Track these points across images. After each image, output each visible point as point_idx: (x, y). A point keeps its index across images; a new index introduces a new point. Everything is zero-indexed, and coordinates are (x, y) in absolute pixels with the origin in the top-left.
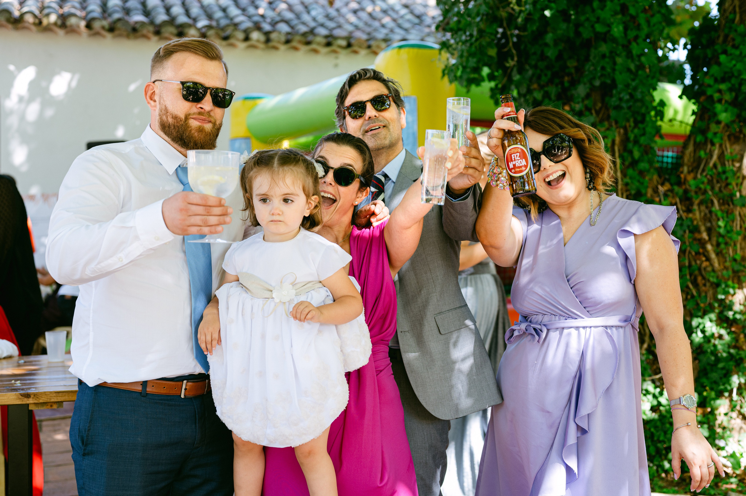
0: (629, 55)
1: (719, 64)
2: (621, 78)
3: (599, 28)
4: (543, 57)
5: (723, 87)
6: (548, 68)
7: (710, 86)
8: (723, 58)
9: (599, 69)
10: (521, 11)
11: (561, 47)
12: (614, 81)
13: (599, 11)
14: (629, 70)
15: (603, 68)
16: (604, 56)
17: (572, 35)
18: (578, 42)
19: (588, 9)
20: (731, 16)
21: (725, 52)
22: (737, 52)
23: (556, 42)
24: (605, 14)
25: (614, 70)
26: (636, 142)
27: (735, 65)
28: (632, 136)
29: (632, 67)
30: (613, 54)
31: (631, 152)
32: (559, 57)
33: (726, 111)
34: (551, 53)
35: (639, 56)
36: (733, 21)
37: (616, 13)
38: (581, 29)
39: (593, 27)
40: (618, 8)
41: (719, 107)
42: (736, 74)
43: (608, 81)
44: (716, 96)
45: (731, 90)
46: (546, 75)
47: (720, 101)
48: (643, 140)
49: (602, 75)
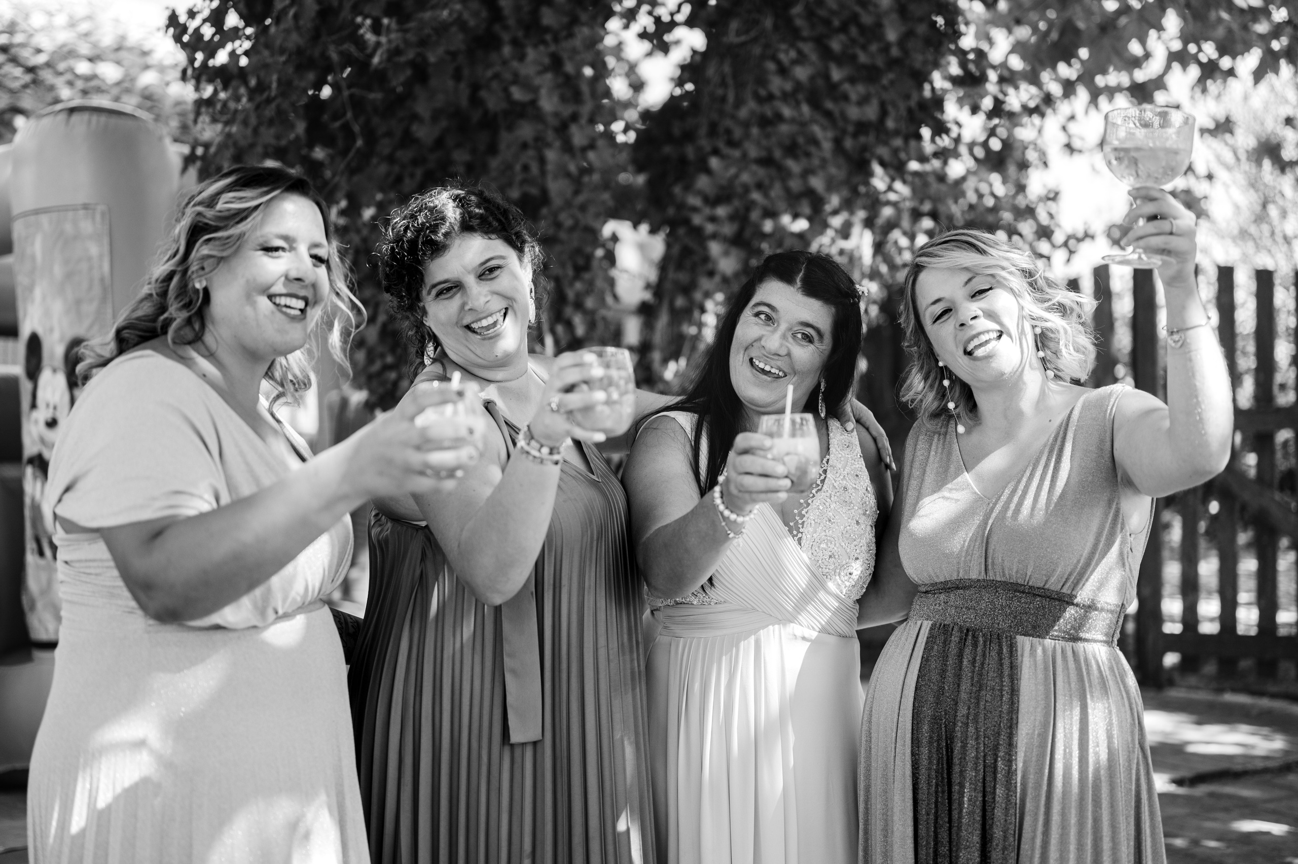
0: (568, 148)
1: (708, 171)
2: (557, 187)
3: (517, 94)
4: (407, 140)
5: (721, 211)
6: (415, 162)
7: (695, 209)
8: (714, 163)
9: (518, 168)
10: (378, 44)
11: (444, 123)
12: (544, 192)
13: (515, 64)
14: (568, 175)
15: (526, 168)
16: (525, 146)
17: (464, 102)
18: (476, 116)
19: (494, 57)
20: (720, 92)
21: (716, 152)
22: (736, 153)
23: (436, 116)
24: (527, 69)
25: (543, 172)
26: (579, 306)
27: (736, 176)
28: (571, 294)
29: (572, 168)
30: (540, 143)
31: (569, 325)
32: (439, 143)
33: (726, 254)
34: (424, 133)
35: (584, 150)
36: (723, 99)
37: (545, 70)
38: (483, 94)
39: (506, 90)
40: (547, 61)
41: (715, 248)
42: (739, 190)
43: (534, 191)
44: (710, 228)
45: (732, 218)
46: (412, 176)
47: (714, 236)
48: (590, 303)
49: (524, 182)
